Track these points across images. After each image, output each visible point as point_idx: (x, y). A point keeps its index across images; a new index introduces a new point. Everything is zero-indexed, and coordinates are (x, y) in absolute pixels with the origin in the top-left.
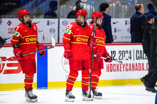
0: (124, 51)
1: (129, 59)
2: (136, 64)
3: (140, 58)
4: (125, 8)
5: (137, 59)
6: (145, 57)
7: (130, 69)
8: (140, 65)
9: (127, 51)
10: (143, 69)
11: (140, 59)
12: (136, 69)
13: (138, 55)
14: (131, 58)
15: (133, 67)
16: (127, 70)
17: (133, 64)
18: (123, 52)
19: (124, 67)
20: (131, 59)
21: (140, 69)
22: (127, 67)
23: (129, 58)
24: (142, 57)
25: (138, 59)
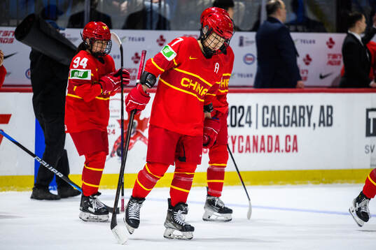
0: (235, 107)
1: (247, 125)
2: (263, 137)
3: (271, 122)
4: (240, 7)
5: (264, 125)
6: (281, 122)
7: (248, 149)
8: (270, 139)
9: (242, 107)
10: (277, 149)
11: (271, 126)
12: (261, 149)
13: (268, 116)
14: (250, 123)
15: (255, 143)
16: (241, 149)
17: (254, 137)
18: (234, 110)
19: (234, 143)
20: (250, 126)
21: (270, 149)
22: (241, 144)
23: (247, 122)
24: (275, 122)
25: (267, 126)
